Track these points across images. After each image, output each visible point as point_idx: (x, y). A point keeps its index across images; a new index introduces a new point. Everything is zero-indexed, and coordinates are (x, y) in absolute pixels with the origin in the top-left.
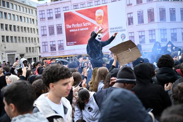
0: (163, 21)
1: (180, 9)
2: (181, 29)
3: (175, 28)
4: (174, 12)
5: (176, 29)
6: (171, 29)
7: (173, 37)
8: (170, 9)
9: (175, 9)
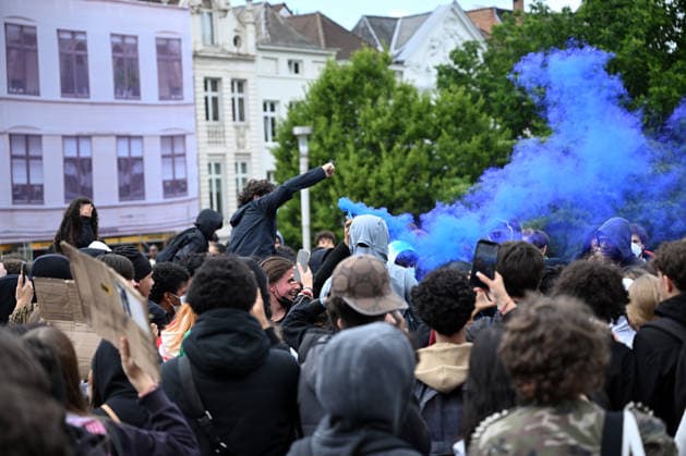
0: (25, 93)
1: (108, 36)
2: (114, 139)
3: (85, 131)
4: (79, 52)
5: (89, 137)
6: (65, 137)
7: (73, 177)
8: (59, 31)
9: (84, 33)
